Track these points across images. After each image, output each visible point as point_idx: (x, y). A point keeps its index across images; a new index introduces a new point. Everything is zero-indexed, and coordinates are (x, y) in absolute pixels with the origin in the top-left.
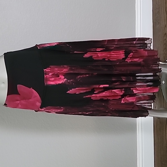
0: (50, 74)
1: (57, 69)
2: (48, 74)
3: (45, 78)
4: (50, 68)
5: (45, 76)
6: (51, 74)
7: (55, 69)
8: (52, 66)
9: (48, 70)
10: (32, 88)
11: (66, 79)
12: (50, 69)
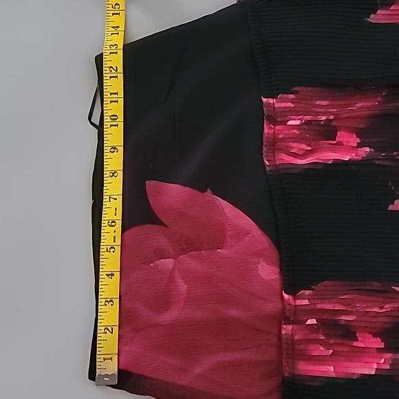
0: (291, 123)
1: (324, 103)
2: (284, 123)
3: (265, 136)
4: (292, 96)
5: (266, 131)
6: (298, 122)
7: (318, 103)
8: (305, 89)
9: (283, 105)
10: (209, 190)
11: (368, 149)
12: (292, 101)
